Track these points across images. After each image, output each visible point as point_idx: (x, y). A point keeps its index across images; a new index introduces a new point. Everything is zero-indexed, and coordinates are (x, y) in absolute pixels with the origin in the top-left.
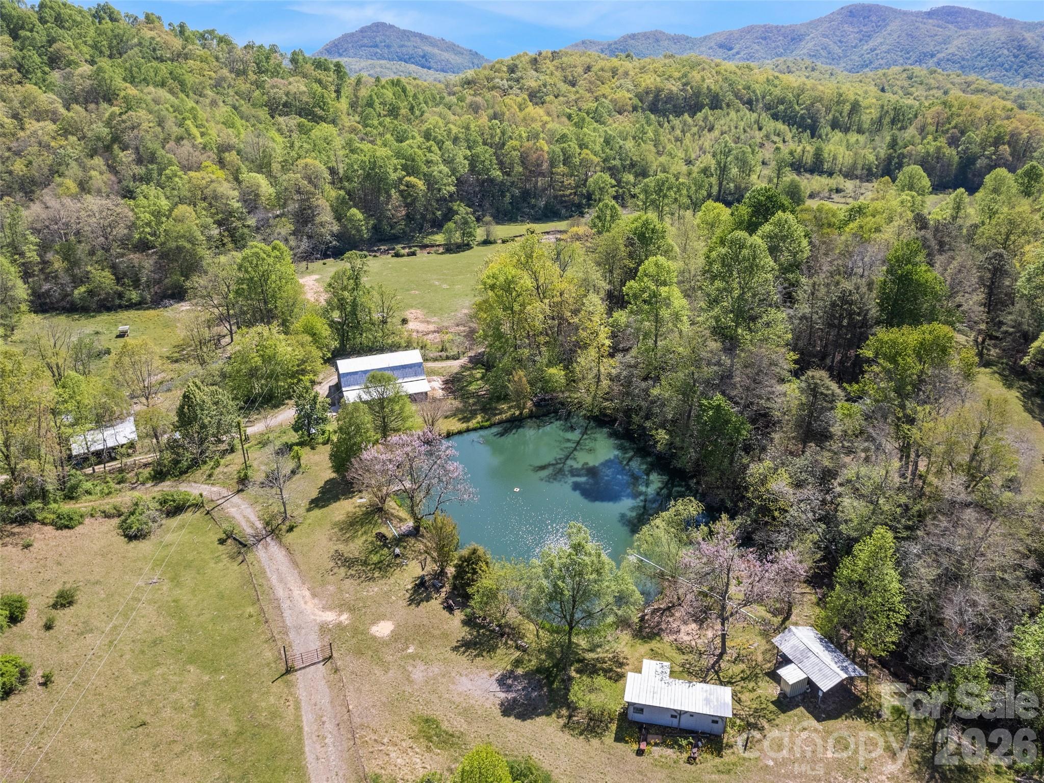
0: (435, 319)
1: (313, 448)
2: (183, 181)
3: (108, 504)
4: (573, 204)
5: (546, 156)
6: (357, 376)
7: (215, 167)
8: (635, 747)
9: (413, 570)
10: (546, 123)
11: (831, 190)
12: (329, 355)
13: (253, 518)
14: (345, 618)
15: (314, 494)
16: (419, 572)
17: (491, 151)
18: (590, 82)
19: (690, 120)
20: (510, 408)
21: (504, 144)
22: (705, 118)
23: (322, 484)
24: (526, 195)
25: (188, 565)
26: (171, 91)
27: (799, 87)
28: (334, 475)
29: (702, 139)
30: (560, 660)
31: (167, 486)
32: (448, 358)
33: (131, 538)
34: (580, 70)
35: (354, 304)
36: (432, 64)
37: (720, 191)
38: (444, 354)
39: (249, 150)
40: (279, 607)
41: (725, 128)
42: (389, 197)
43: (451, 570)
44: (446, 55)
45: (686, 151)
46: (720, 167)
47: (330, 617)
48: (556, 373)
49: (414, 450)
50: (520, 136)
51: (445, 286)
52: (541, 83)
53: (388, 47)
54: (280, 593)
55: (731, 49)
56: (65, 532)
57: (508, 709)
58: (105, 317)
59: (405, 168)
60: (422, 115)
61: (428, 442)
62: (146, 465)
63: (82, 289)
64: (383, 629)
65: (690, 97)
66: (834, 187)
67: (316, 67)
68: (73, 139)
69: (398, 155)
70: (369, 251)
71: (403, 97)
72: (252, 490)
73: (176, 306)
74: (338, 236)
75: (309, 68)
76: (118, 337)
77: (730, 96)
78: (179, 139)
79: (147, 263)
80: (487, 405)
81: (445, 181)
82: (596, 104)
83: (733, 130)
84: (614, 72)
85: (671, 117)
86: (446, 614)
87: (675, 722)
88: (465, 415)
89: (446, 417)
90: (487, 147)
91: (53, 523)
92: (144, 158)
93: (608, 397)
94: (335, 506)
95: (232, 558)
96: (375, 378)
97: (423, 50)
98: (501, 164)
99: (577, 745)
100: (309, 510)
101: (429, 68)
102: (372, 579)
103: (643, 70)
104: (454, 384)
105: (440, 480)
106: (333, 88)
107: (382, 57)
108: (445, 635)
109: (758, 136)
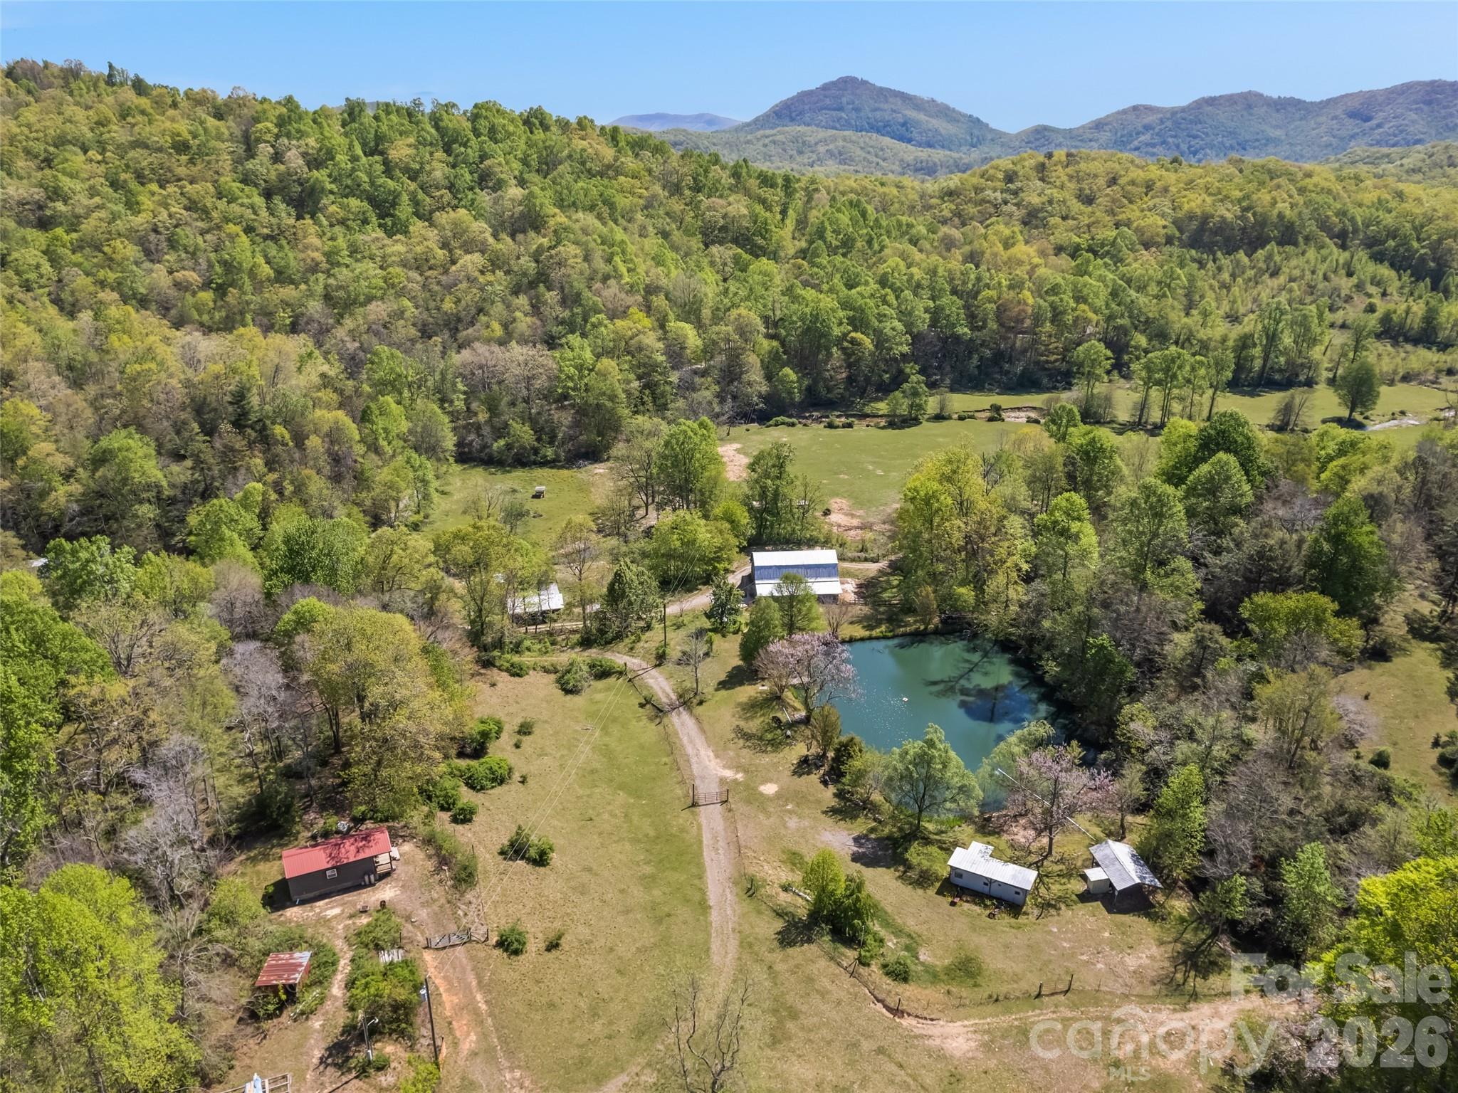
0: (861, 513)
1: (724, 636)
2: (609, 329)
3: (547, 660)
4: (1060, 372)
5: (1030, 311)
6: (771, 571)
7: (642, 315)
8: (950, 899)
9: (800, 749)
10: (1036, 266)
11: (1439, 371)
12: (745, 544)
13: (669, 690)
14: (740, 776)
15: (723, 677)
16: (804, 752)
17: (960, 303)
18: (1114, 201)
19: (1245, 260)
20: (916, 622)
21: (978, 292)
22: (1269, 257)
23: (729, 669)
24: (999, 357)
25: (615, 720)
26: (599, 217)
27: (1425, 214)
28: (741, 663)
29: (1260, 287)
30: (907, 835)
31: (593, 653)
32: (866, 560)
33: (568, 692)
34: (1102, 182)
35: (776, 494)
36: (915, 135)
37: (1264, 365)
38: (863, 555)
39: (678, 294)
40: (688, 761)
41: (1297, 273)
42: (829, 355)
43: (831, 754)
44: (935, 123)
45: (1234, 302)
46: (1267, 335)
47: (728, 774)
48: (966, 593)
49: (813, 648)
50: (1000, 283)
51: (879, 472)
52: (1045, 199)
53: (857, 110)
54: (690, 750)
55: (1368, 119)
56: (517, 679)
57: (856, 858)
58: (519, 473)
59: (852, 321)
60: (881, 251)
61: (826, 644)
62: (574, 632)
63: (502, 442)
64: (769, 789)
65: (1252, 227)
66: (1445, 367)
67: (762, 182)
68: (499, 273)
69: (845, 305)
70: (798, 417)
71: (861, 222)
72: (669, 666)
73: (590, 467)
74: (766, 399)
75: (753, 183)
76: (534, 497)
77: (1312, 227)
78: (606, 278)
79: (564, 419)
80: (893, 618)
81: (898, 339)
82: (1114, 233)
83: (1308, 276)
84: (1149, 187)
85: (1219, 254)
86: (822, 786)
87: (986, 889)
88: (869, 623)
89: (851, 623)
90: (955, 298)
91: (507, 670)
92: (570, 299)
93: (1014, 623)
94: (739, 689)
95: (651, 719)
96: (788, 575)
97: (904, 116)
98: (971, 317)
99: (907, 891)
100: (717, 690)
101: (909, 141)
102: (765, 752)
103: (1190, 186)
104: (868, 590)
105: (833, 679)
106: (778, 209)
107: (847, 125)
108: (818, 802)
109: (1346, 284)
